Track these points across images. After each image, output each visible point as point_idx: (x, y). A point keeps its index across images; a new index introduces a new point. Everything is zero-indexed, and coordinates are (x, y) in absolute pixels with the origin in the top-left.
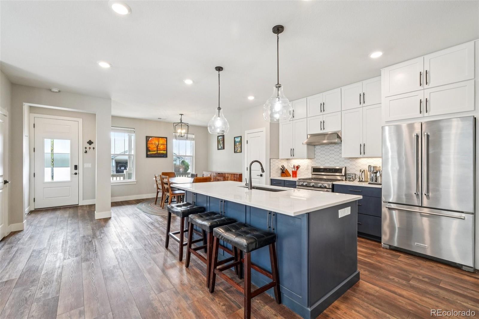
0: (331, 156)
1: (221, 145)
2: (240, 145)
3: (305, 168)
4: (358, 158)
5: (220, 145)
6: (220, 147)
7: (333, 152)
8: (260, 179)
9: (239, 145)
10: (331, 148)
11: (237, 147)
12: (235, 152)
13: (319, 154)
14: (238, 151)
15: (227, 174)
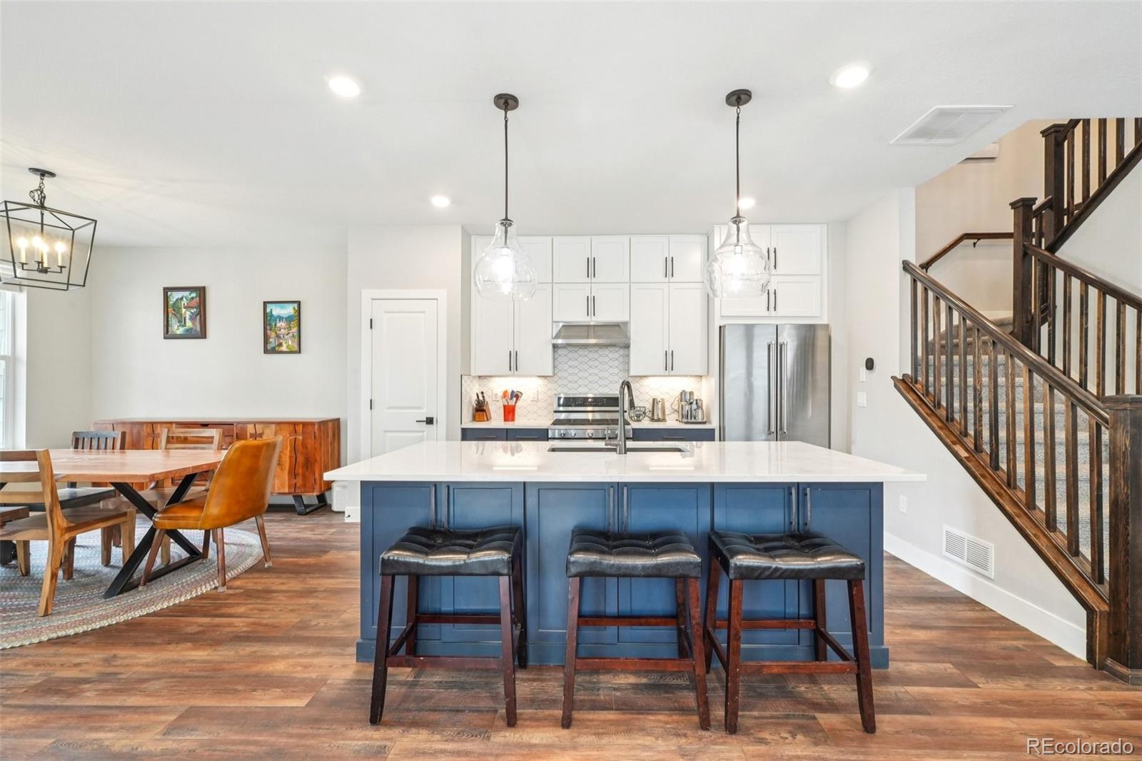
0: (590, 371)
1: (189, 324)
2: (295, 330)
3: (531, 399)
4: (645, 376)
5: (182, 322)
6: (176, 329)
7: (596, 363)
8: (423, 432)
9: (290, 328)
10: (591, 355)
11: (278, 336)
12: (266, 351)
13: (566, 367)
14: (284, 348)
15: (255, 424)
